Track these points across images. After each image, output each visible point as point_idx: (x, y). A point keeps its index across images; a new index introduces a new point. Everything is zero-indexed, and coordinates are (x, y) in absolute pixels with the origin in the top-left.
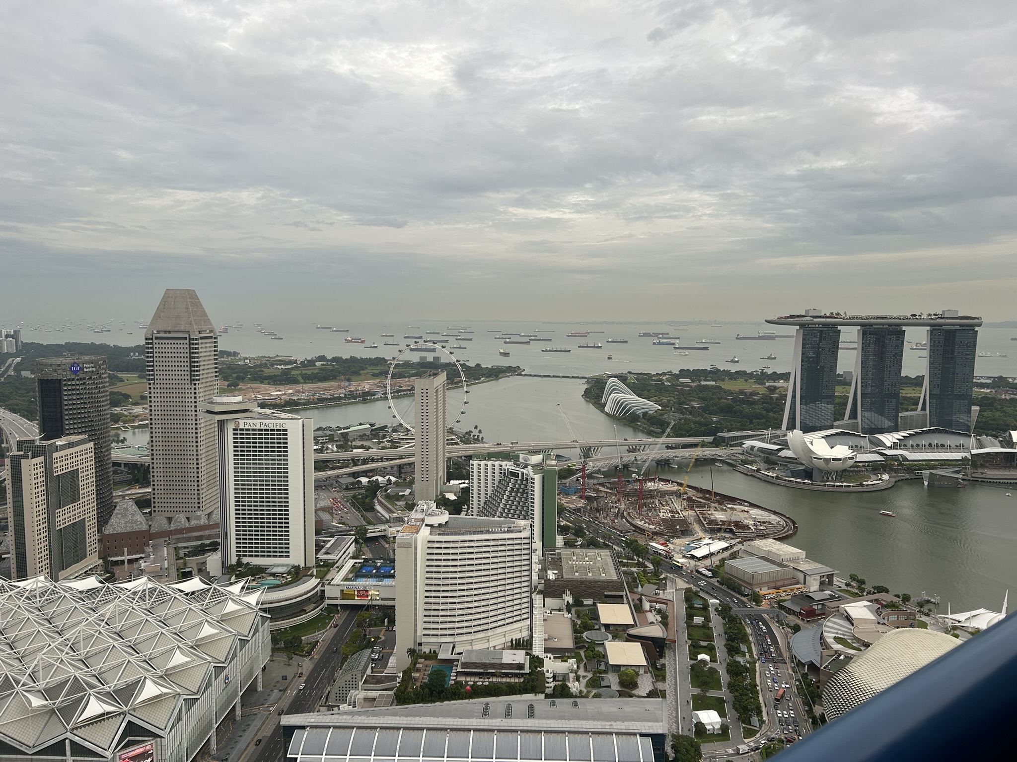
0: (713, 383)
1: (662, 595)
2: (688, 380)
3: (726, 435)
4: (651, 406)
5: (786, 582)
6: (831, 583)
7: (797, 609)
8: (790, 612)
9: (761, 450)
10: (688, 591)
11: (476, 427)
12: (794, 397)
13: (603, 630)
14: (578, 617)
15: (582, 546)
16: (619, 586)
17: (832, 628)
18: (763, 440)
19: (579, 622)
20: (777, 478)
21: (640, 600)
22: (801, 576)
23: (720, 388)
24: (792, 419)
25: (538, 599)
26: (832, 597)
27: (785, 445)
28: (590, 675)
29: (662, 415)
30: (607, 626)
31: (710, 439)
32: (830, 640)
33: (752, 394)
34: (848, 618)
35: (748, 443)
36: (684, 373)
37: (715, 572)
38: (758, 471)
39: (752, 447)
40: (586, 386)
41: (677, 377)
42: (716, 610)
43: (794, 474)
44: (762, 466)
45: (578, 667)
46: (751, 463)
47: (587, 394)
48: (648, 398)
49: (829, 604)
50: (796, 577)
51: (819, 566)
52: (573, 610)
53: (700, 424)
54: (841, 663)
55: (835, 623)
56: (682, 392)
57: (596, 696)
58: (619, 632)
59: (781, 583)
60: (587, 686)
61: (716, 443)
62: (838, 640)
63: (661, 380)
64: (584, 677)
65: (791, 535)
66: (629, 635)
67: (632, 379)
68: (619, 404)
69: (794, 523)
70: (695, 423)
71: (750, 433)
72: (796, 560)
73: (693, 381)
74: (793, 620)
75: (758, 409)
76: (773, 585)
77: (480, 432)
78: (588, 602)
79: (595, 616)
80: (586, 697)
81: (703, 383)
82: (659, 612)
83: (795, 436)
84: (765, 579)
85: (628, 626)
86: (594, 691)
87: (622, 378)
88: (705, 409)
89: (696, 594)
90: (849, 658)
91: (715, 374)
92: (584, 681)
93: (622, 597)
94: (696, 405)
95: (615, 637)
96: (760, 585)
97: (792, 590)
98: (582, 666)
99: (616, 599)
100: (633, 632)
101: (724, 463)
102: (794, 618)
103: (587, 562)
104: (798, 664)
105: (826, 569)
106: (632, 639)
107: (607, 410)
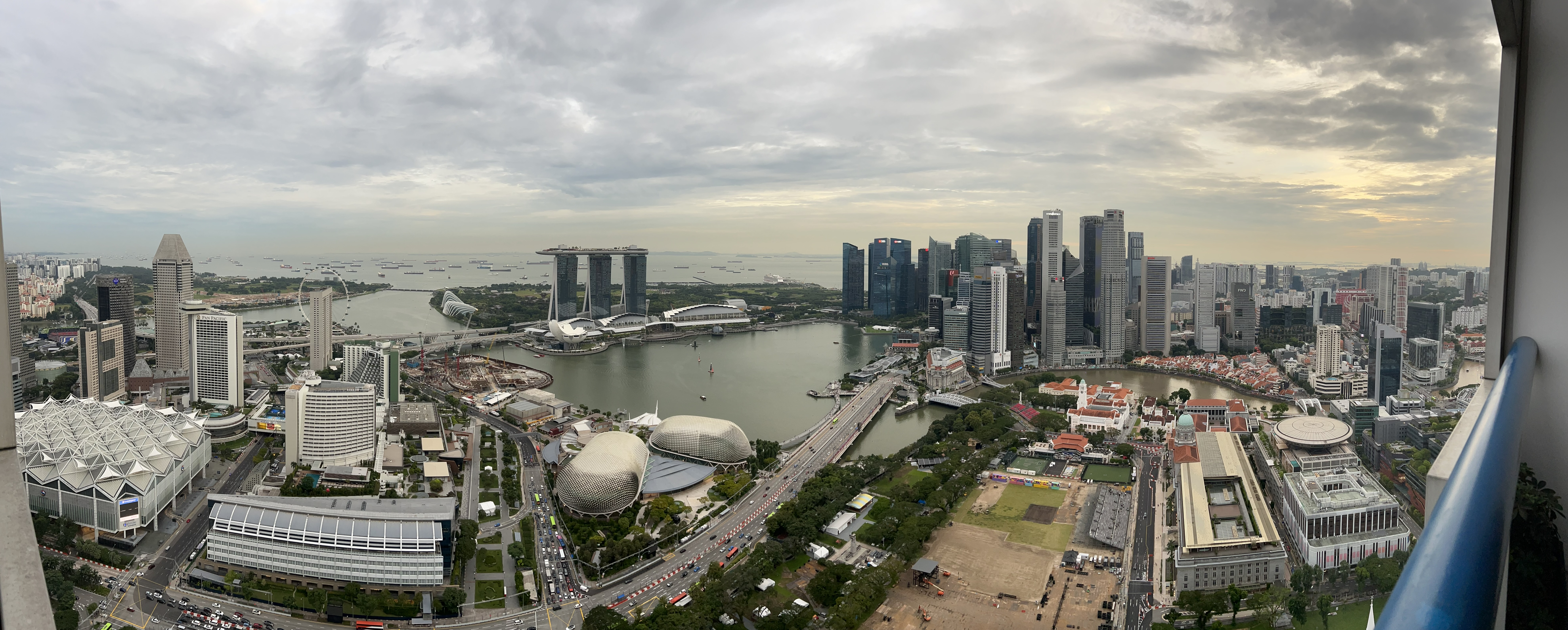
0: (511, 292)
1: (466, 430)
2: (496, 291)
3: (515, 325)
4: (472, 309)
5: (543, 414)
6: (569, 411)
7: (548, 431)
8: (544, 432)
9: (535, 333)
10: (483, 426)
11: (356, 324)
12: (554, 299)
13: (424, 454)
14: (409, 446)
15: (417, 401)
16: (437, 426)
17: (566, 439)
18: (536, 327)
19: (408, 450)
20: (544, 350)
21: (451, 434)
22: (552, 409)
23: (514, 295)
24: (554, 313)
25: (382, 435)
26: (569, 420)
27: (548, 329)
28: (411, 484)
29: (478, 314)
30: (426, 452)
31: (505, 328)
32: (564, 447)
33: (533, 298)
34: (576, 432)
35: (527, 330)
36: (494, 287)
37: (501, 411)
38: (533, 346)
39: (530, 332)
40: (432, 297)
41: (490, 289)
42: (499, 437)
43: (554, 347)
44: (536, 343)
45: (404, 479)
46: (529, 342)
47: (432, 302)
48: (470, 304)
49: (566, 425)
50: (549, 410)
51: (562, 402)
52: (405, 442)
53: (501, 319)
54: (568, 458)
55: (568, 436)
56: (492, 299)
57: (415, 497)
58: (434, 456)
59: (540, 415)
60: (409, 491)
61: (509, 331)
62: (569, 446)
63: (479, 292)
64: (408, 485)
65: (549, 385)
66: (440, 458)
67: (461, 292)
68: (451, 308)
69: (551, 377)
70: (497, 318)
71: (529, 323)
72: (549, 400)
73: (499, 292)
74: (545, 437)
75: (536, 307)
76: (535, 417)
77: (358, 327)
78: (417, 437)
79: (419, 446)
80: (408, 497)
81: (505, 293)
82: (463, 441)
83: (553, 324)
84: (530, 414)
85: (440, 452)
86: (413, 494)
87: (455, 291)
88: (504, 309)
89: (488, 428)
90: (574, 456)
91: (513, 287)
92: (407, 488)
93: (438, 433)
94: (498, 307)
95: (431, 459)
96: (528, 418)
97: (546, 419)
98: (407, 478)
99: (435, 434)
100: (442, 455)
101: (513, 342)
102: (546, 436)
103: (417, 411)
104: (546, 465)
105: (567, 404)
106: (442, 459)
107: (444, 312)
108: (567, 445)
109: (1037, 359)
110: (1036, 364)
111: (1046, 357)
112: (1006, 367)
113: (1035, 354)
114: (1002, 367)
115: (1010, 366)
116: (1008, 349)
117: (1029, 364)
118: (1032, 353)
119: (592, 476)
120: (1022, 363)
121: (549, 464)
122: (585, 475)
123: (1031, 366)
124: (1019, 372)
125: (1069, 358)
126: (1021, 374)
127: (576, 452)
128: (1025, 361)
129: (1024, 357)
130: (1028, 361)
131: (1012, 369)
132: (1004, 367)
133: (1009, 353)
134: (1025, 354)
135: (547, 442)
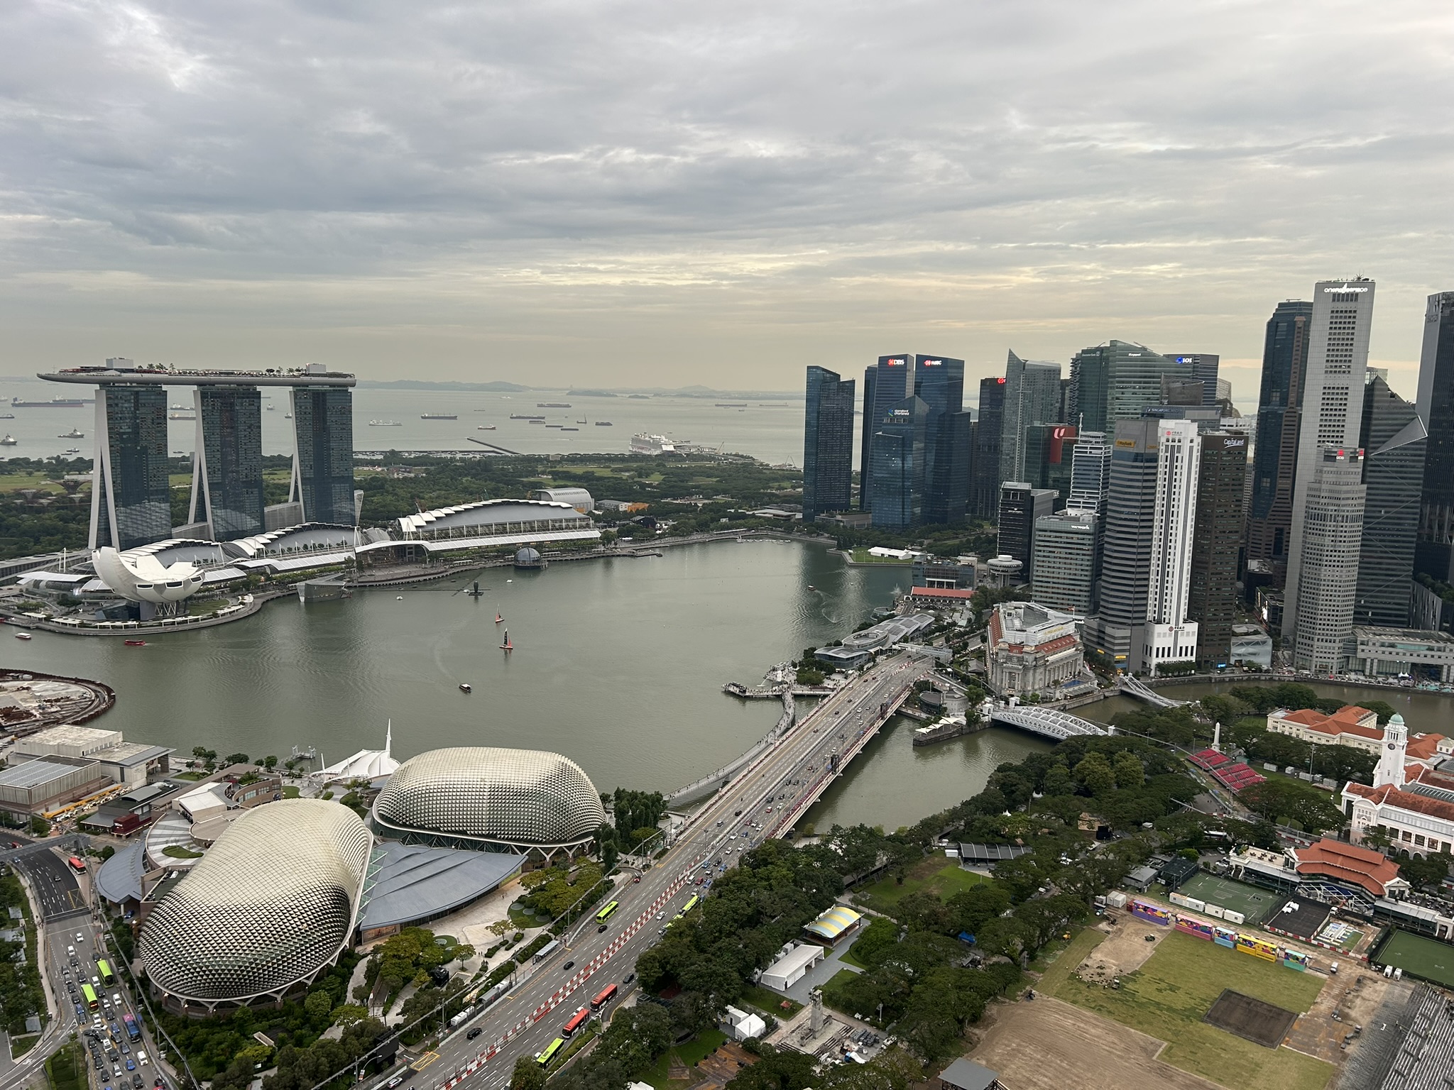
6: (165, 768)
7: (108, 824)
9: (51, 584)
17: (158, 839)
18: (52, 569)
20: (82, 625)
22: (117, 770)
24: (105, 530)
26: (164, 789)
27: (91, 573)
32: (156, 855)
35: (29, 577)
38: (48, 618)
39: (35, 582)
43: (111, 616)
44: (55, 610)
46: (34, 608)
49: (158, 801)
55: (165, 828)
59: (83, 789)
62: (168, 852)
65: (104, 711)
69: (109, 690)
71: (32, 559)
72: (107, 748)
74: (102, 840)
76: (69, 796)
83: (106, 558)
84: (54, 790)
90: (184, 873)
96: (46, 801)
97: (101, 797)
102: (105, 838)
104: (109, 907)
105: (156, 751)
108: (164, 851)
109: (1269, 647)
110: (1264, 661)
111: (1292, 647)
112: (1183, 659)
113: (1264, 637)
114: (1172, 659)
115: (1193, 659)
116: (1190, 618)
117: (1245, 659)
118: (1256, 633)
119: (234, 911)
120: (1228, 656)
121: (117, 904)
122: (216, 912)
123: (1250, 664)
124: (1215, 675)
125: (1360, 655)
126: (1222, 681)
127: (189, 862)
128: (1235, 650)
129: (1234, 640)
130: (1242, 650)
131: (1198, 665)
132: (1178, 659)
133: (1194, 627)
134: (1235, 634)
135: (108, 853)
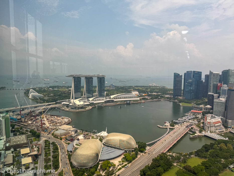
1: (39, 143)
2: (51, 89)
3: (58, 101)
4: (42, 96)
5: (68, 134)
6: (77, 132)
7: (69, 139)
9: (66, 104)
10: (46, 140)
12: (73, 92)
13: (21, 155)
14: (15, 154)
15: (19, 134)
18: (66, 102)
20: (69, 110)
22: (71, 132)
23: (59, 90)
24: (73, 97)
25: (3, 152)
26: (76, 135)
27: (70, 103)
28: (17, 169)
29: (44, 98)
30: (23, 155)
31: (55, 103)
33: (66, 91)
34: (79, 139)
35: (63, 103)
36: (50, 87)
38: (65, 109)
40: (25, 92)
43: (72, 109)
45: (13, 167)
46: (63, 107)
48: (41, 94)
49: (75, 137)
51: (74, 128)
52: (14, 152)
53: (53, 99)
55: (76, 141)
56: (49, 92)
58: (26, 155)
63: (45, 89)
64: (15, 169)
65: (70, 123)
67: (37, 89)
68: (33, 96)
71: (64, 100)
72: (70, 128)
75: (66, 95)
78: (19, 149)
79: (20, 152)
81: (55, 89)
82: (38, 147)
83: (72, 101)
84: (63, 134)
87: (34, 89)
88: (54, 96)
89: (48, 141)
90: (77, 148)
91: (58, 87)
93: (28, 146)
94: (52, 95)
95: (24, 157)
96: (62, 136)
98: (15, 167)
99: (26, 147)
100: (29, 154)
101: (58, 108)
102: (69, 141)
103: (18, 139)
105: (76, 129)
106: (29, 156)
107: (30, 97)
108: (75, 144)
119: (83, 155)
121: (69, 152)
122: (81, 155)
127: (78, 146)
135: (69, 144)
